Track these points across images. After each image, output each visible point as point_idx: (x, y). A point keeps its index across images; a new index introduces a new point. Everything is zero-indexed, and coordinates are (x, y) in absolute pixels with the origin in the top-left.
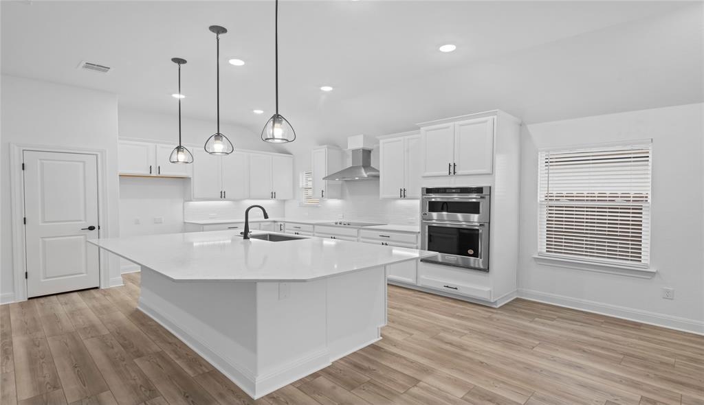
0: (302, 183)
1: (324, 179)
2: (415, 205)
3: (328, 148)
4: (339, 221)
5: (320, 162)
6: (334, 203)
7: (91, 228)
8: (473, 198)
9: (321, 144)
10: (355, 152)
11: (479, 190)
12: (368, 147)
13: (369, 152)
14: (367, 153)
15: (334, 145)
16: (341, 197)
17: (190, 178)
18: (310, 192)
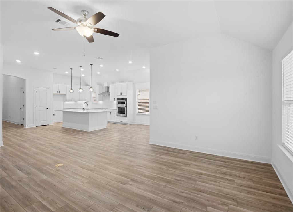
0: (93, 96)
1: (98, 95)
2: (116, 102)
3: (99, 86)
4: (101, 107)
5: (97, 89)
6: (101, 102)
7: (48, 109)
8: (124, 101)
9: (98, 84)
10: (105, 87)
11: (125, 99)
12: (108, 86)
13: (109, 87)
14: (108, 88)
15: (101, 85)
16: (102, 100)
17: (65, 94)
18: (95, 99)
